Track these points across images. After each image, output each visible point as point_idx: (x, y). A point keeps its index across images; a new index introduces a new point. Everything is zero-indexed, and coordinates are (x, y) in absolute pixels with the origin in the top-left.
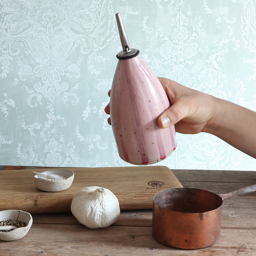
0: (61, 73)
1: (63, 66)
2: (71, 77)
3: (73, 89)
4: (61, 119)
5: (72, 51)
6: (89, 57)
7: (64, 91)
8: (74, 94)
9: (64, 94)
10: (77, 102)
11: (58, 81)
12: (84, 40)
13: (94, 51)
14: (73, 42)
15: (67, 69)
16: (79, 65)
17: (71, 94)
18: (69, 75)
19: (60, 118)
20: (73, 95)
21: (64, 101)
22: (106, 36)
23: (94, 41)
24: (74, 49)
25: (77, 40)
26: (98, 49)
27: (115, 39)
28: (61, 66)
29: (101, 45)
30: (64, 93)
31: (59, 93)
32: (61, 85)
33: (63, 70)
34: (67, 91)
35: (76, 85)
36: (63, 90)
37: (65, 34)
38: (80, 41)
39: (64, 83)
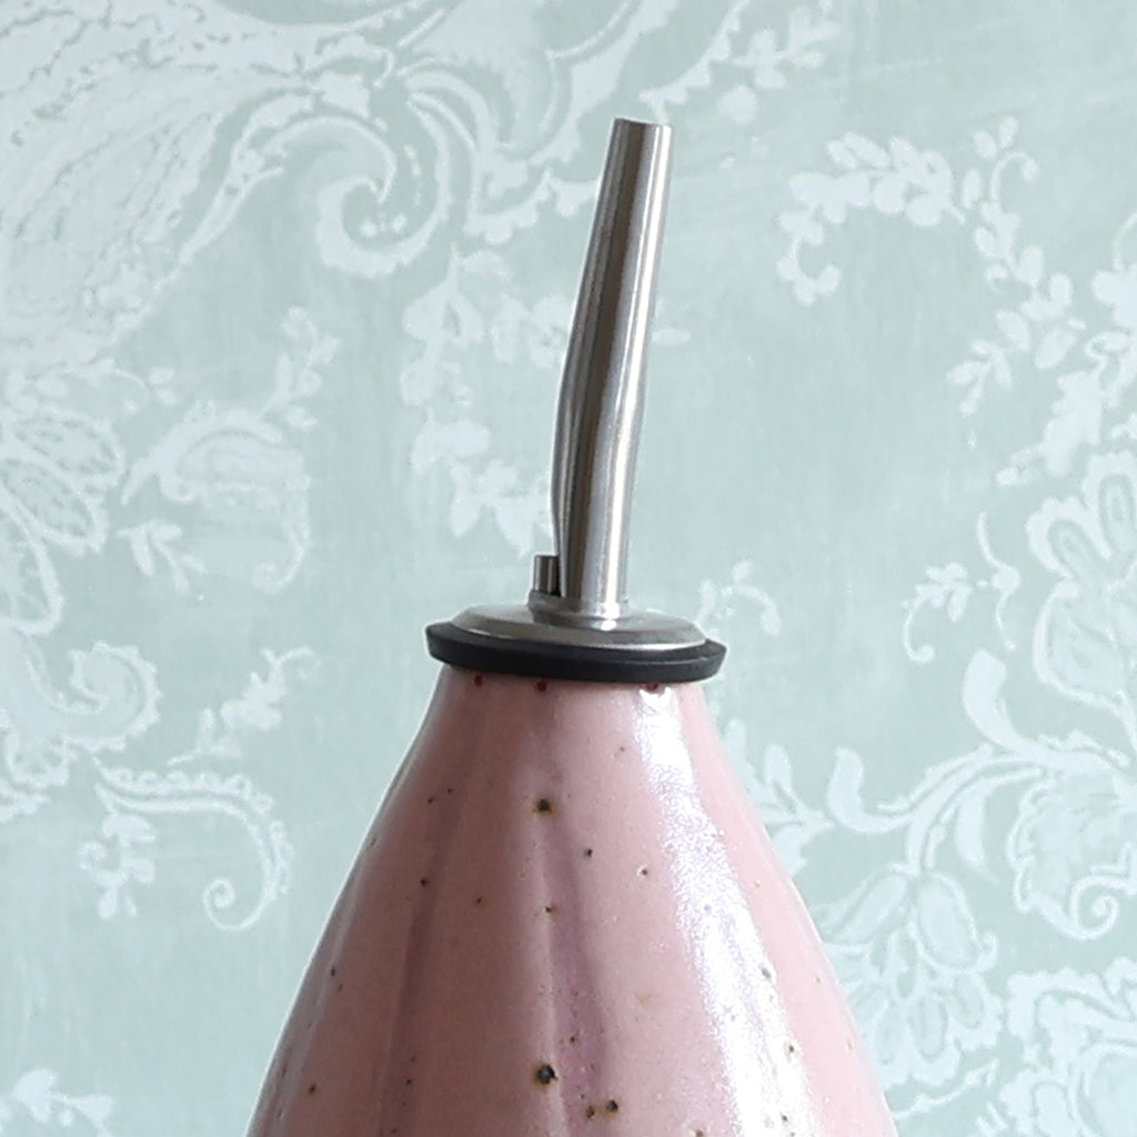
0: (58, 527)
1: (92, 435)
2: (190, 574)
3: (220, 729)
4: (67, 1119)
5: (204, 235)
6: (423, 319)
7: (110, 758)
8: (230, 786)
9: (103, 793)
10: (269, 893)
11: (30, 628)
12: (349, 93)
13: (479, 243)
14: (218, 119)
15: (141, 470)
16: (299, 419)
17: (201, 795)
18: (172, 544)
19: (58, 1107)
20: (216, 805)
21: (102, 890)
22: (627, 42)
23: (476, 101)
24: (222, 211)
25: (272, 95)
26: (531, 203)
27: (751, 85)
28: (59, 439)
29: (566, 159)
30: (111, 788)
31: (39, 783)
32: (59, 674)
33: (90, 490)
34: (143, 755)
35: (255, 677)
36: (93, 746)
37: (105, 22)
38: (303, 116)
39: (101, 646)
